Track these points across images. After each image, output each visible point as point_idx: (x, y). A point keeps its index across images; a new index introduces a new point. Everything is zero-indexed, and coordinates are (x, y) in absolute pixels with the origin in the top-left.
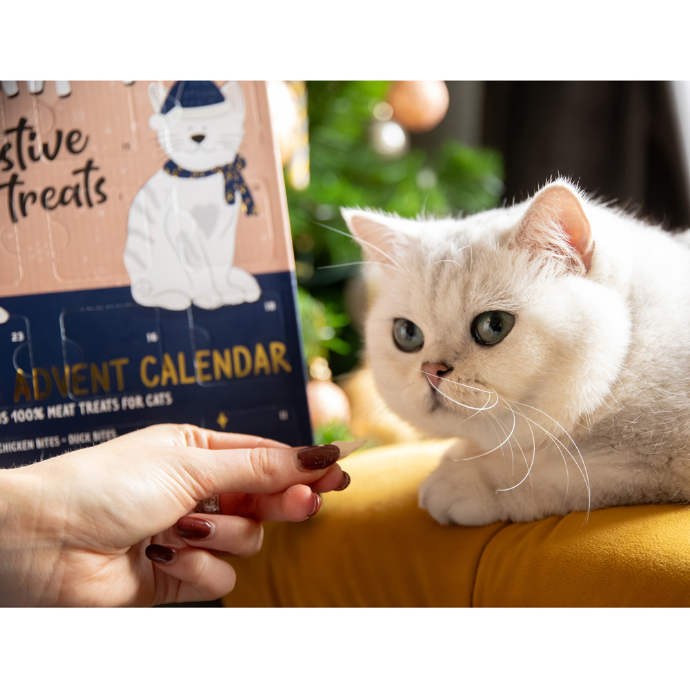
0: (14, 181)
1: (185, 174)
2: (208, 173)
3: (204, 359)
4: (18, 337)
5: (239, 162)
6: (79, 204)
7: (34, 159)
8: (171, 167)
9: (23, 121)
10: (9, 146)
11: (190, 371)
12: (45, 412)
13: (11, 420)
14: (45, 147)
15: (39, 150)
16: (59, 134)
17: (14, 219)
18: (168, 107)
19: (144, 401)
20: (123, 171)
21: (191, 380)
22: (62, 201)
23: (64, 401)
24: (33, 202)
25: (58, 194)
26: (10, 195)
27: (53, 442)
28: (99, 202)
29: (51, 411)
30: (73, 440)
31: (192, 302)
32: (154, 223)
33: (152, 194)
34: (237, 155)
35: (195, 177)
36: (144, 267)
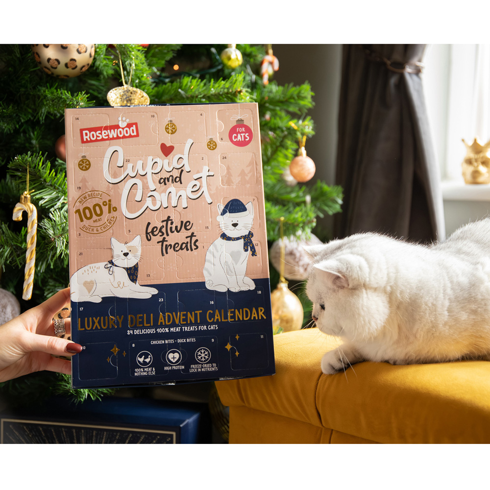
0: (164, 240)
1: (229, 239)
2: (238, 239)
3: (231, 313)
4: (161, 300)
5: (251, 234)
6: (187, 250)
7: (172, 232)
8: (224, 236)
9: (169, 217)
10: (163, 226)
11: (226, 317)
12: (169, 330)
13: (157, 332)
14: (176, 227)
15: (174, 229)
16: (182, 222)
17: (163, 255)
18: (224, 213)
19: (207, 328)
20: (205, 237)
21: (227, 320)
22: (181, 249)
23: (177, 326)
24: (170, 248)
25: (180, 245)
26: (162, 245)
27: (172, 341)
28: (195, 249)
29: (172, 329)
30: (179, 341)
31: (228, 289)
32: (215, 258)
33: (216, 247)
34: (250, 232)
35: (233, 240)
36: (211, 275)
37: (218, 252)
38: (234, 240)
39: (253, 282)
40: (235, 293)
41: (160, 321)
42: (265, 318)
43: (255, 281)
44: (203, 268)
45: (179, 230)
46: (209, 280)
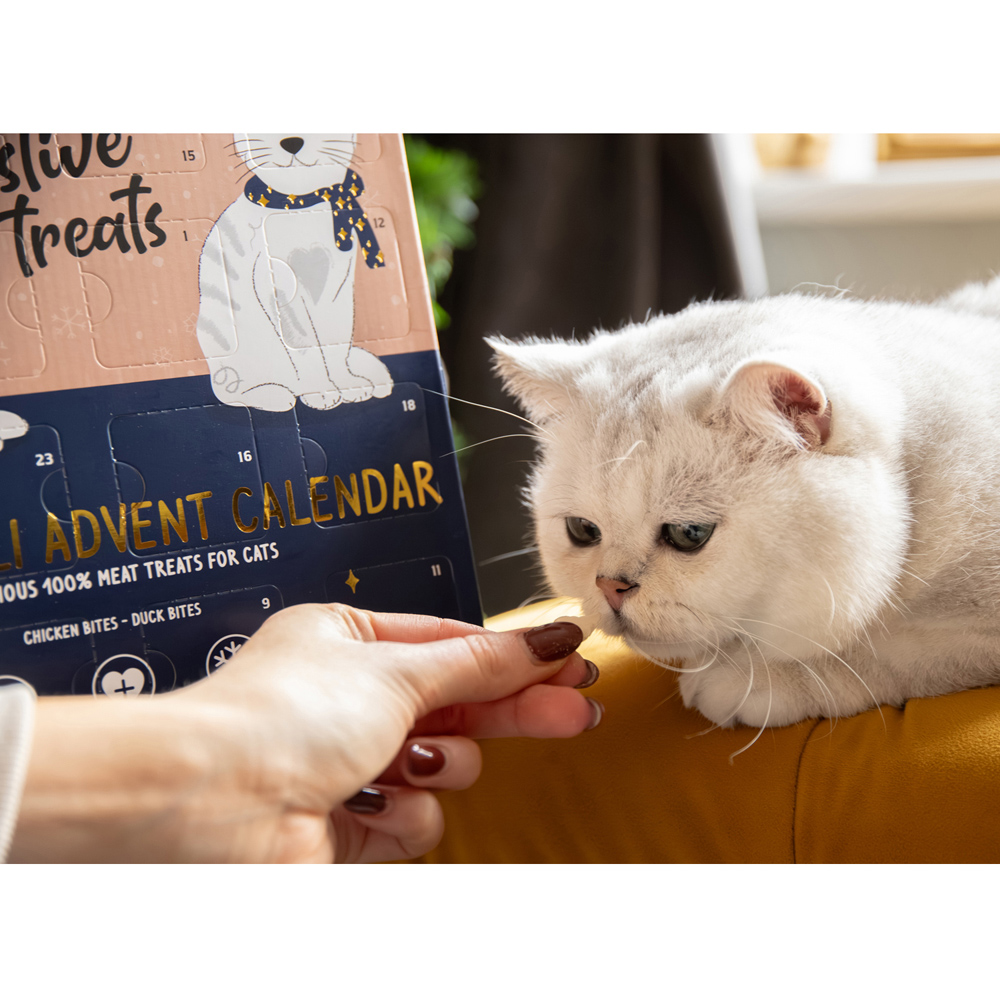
0: (23, 208)
1: (277, 201)
2: (310, 200)
3: (321, 490)
4: (44, 460)
5: (353, 181)
6: (125, 247)
7: (52, 173)
8: (256, 189)
10: (10, 148)
11: (303, 510)
12: (93, 578)
13: (43, 591)
14: (65, 153)
15: (55, 160)
17: (27, 272)
19: (239, 556)
20: (187, 195)
21: (307, 521)
22: (99, 243)
23: (122, 560)
24: (55, 243)
25: (91, 230)
26: (18, 230)
27: (108, 624)
28: (153, 244)
29: (103, 576)
30: (139, 619)
31: (298, 398)
32: (236, 277)
33: (230, 231)
34: (350, 172)
35: (291, 207)
36: (227, 347)
37: (241, 253)
38: (296, 206)
39: (382, 367)
40: (323, 412)
41: (51, 546)
42: (439, 499)
43: (391, 362)
44: (195, 320)
45: (76, 162)
46: (224, 368)
